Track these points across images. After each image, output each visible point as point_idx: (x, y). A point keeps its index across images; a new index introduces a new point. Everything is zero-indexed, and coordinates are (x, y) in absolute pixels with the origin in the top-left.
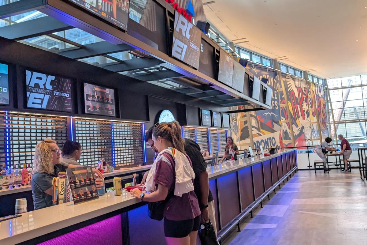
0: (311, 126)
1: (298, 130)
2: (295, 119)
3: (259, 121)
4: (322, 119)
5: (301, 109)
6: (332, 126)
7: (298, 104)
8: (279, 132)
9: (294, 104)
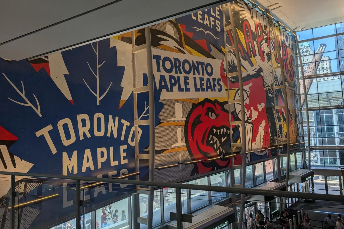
0: (273, 71)
1: (253, 70)
2: (250, 55)
3: (182, 33)
4: (289, 70)
5: (260, 48)
6: (301, 82)
7: (255, 41)
8: (221, 61)
9: (248, 37)
